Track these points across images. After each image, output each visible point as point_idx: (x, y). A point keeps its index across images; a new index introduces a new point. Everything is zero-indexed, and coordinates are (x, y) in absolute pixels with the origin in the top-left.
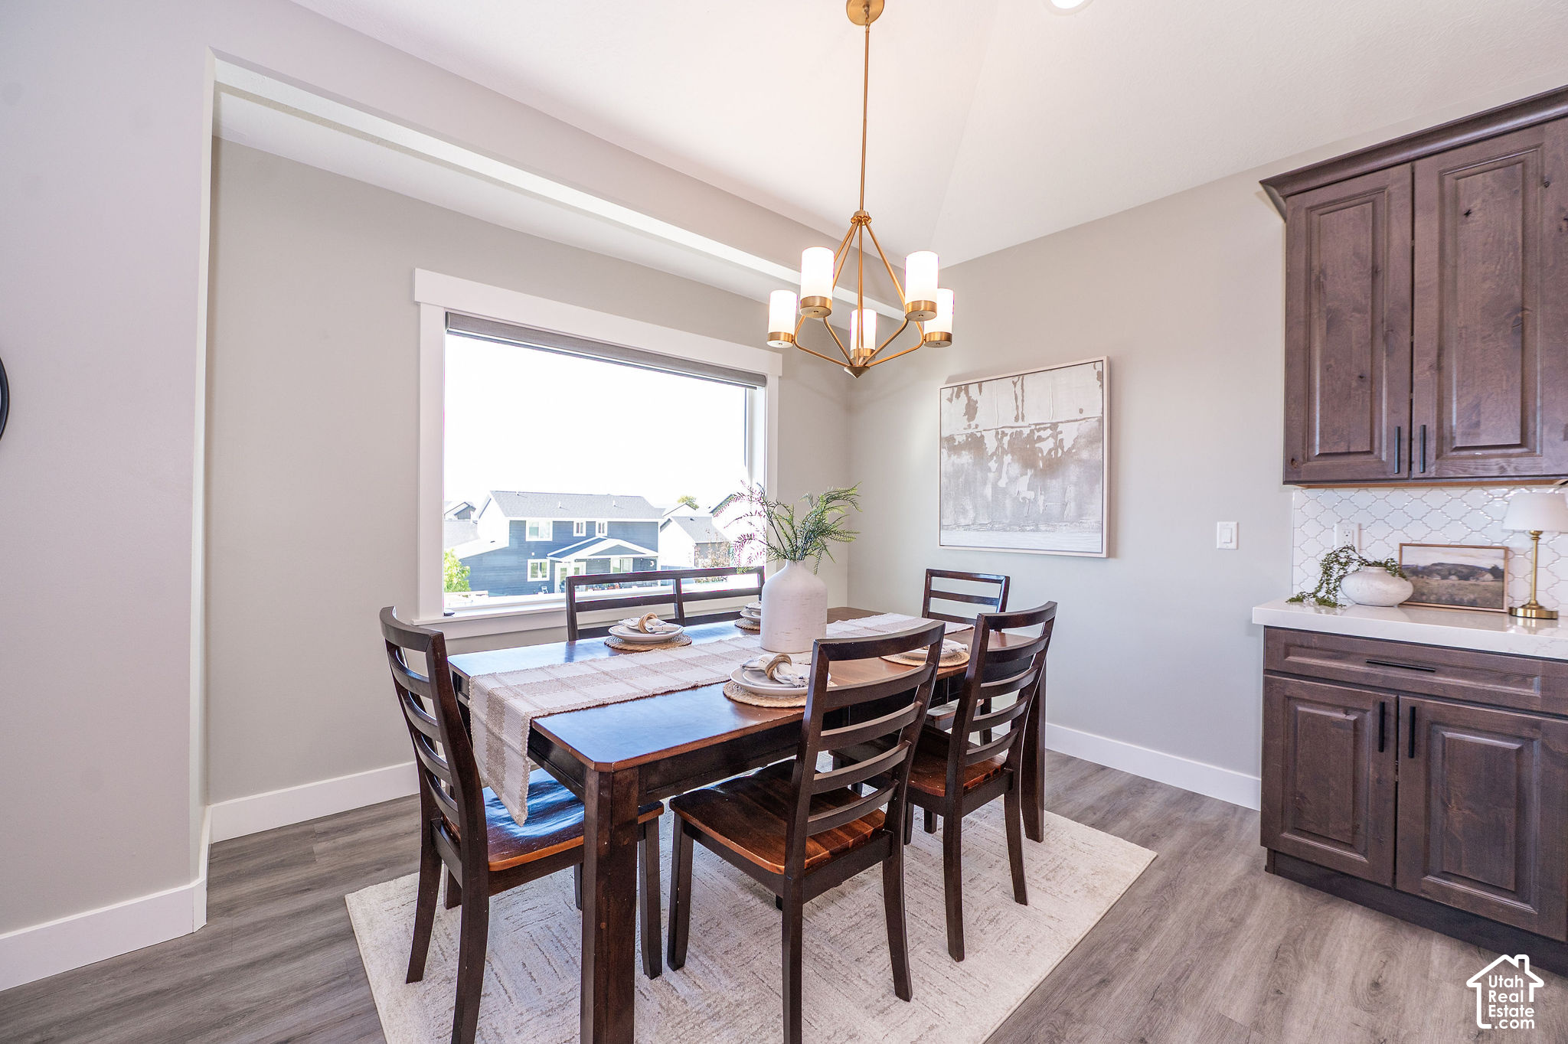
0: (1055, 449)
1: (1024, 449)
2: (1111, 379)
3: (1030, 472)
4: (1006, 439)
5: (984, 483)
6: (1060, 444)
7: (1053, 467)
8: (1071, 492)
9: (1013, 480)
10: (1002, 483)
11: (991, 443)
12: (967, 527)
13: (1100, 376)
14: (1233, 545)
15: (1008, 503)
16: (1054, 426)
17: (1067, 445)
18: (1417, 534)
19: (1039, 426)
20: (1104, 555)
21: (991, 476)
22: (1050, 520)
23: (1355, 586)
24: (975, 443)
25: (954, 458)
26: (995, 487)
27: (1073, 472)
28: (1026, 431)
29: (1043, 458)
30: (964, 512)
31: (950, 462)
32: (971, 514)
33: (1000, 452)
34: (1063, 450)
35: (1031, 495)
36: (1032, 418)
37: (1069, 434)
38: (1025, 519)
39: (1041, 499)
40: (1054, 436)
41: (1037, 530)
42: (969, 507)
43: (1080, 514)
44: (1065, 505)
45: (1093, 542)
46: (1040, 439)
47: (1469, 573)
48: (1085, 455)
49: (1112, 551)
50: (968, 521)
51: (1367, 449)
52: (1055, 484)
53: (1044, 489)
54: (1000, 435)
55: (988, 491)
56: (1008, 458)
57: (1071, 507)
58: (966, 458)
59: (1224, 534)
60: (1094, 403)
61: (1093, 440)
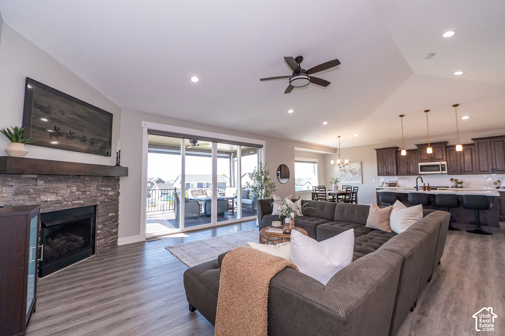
1: (351, 171)
2: (361, 164)
3: (352, 174)
4: (349, 170)
5: (346, 175)
6: (356, 171)
7: (355, 173)
8: (357, 176)
9: (350, 175)
10: (349, 175)
11: (347, 171)
12: (344, 181)
13: (360, 164)
15: (350, 178)
16: (355, 169)
17: (357, 171)
18: (390, 180)
19: (353, 169)
21: (347, 174)
22: (355, 180)
23: (385, 185)
24: (345, 170)
25: (342, 172)
26: (348, 176)
27: (357, 174)
28: (351, 169)
30: (344, 179)
31: (341, 173)
32: (345, 179)
33: (348, 172)
35: (352, 177)
36: (352, 168)
37: (357, 170)
38: (352, 180)
39: (354, 177)
40: (355, 170)
41: (353, 181)
42: (344, 178)
43: (359, 179)
44: (357, 178)
45: (361, 182)
46: (353, 170)
47: (394, 183)
48: (359, 172)
49: (362, 183)
50: (344, 180)
51: (383, 173)
52: (355, 175)
53: (354, 176)
54: (348, 170)
55: (347, 176)
56: (349, 172)
57: (358, 178)
58: (344, 172)
59: (374, 181)
60: (360, 167)
61: (360, 171)
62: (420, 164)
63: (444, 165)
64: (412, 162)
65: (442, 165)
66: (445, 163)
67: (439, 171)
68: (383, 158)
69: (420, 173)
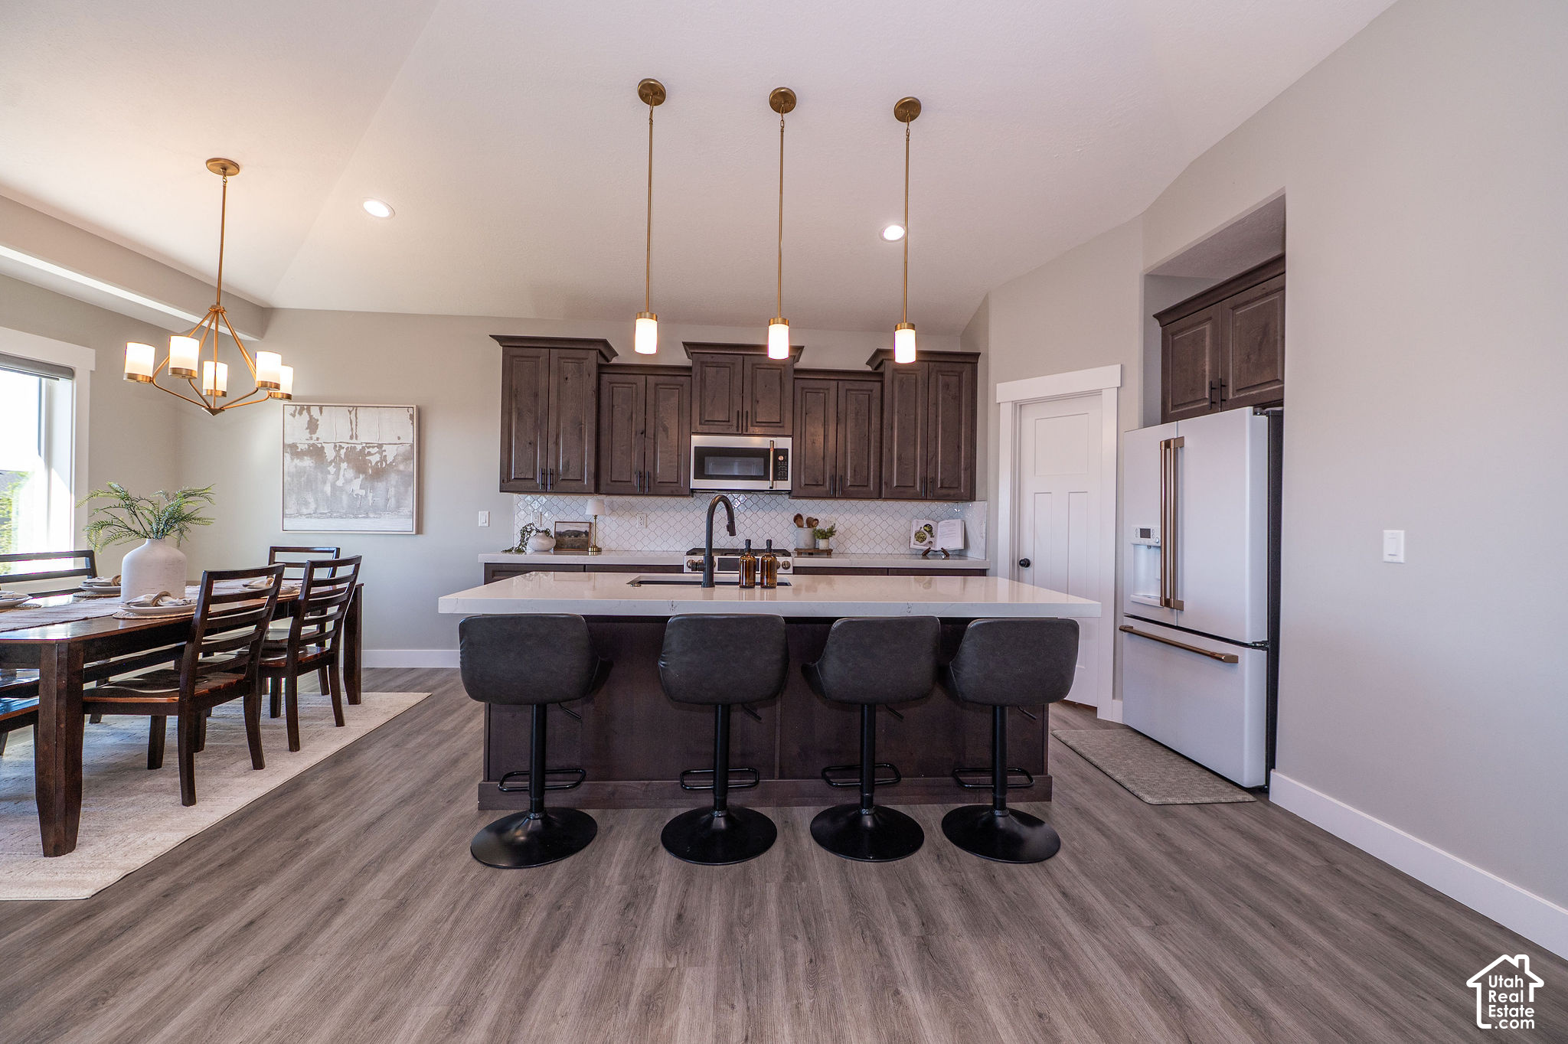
0: (381, 461)
1: (358, 460)
2: (420, 419)
3: (362, 476)
4: (343, 452)
5: (324, 482)
6: (384, 459)
7: (379, 473)
8: (392, 491)
9: (348, 482)
10: (340, 483)
11: (330, 453)
12: (309, 516)
13: (412, 417)
14: (487, 525)
15: (345, 498)
16: (380, 446)
17: (390, 459)
18: (562, 517)
19: (369, 445)
20: (414, 533)
21: (330, 477)
22: (376, 510)
23: (534, 542)
24: (316, 452)
25: (297, 461)
26: (333, 486)
27: (394, 478)
28: (359, 447)
29: (371, 467)
30: (306, 504)
31: (292, 464)
32: (313, 506)
33: (337, 460)
34: (386, 463)
35: (362, 492)
36: (364, 438)
37: (391, 453)
38: (356, 509)
39: (370, 496)
40: (381, 453)
41: (367, 517)
42: (311, 500)
43: (398, 506)
44: (387, 500)
45: (409, 525)
46: (369, 454)
47: (577, 534)
48: (401, 467)
49: (419, 530)
50: (309, 511)
51: (531, 476)
52: (380, 486)
53: (373, 488)
54: (338, 448)
55: (328, 489)
56: (344, 465)
57: (393, 501)
58: (308, 462)
59: (482, 518)
60: (409, 435)
61: (407, 458)
62: (697, 441)
63: (784, 452)
64: (665, 430)
65: (777, 452)
66: (785, 443)
67: (766, 477)
68: (536, 395)
69: (695, 484)
